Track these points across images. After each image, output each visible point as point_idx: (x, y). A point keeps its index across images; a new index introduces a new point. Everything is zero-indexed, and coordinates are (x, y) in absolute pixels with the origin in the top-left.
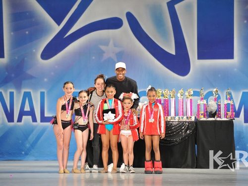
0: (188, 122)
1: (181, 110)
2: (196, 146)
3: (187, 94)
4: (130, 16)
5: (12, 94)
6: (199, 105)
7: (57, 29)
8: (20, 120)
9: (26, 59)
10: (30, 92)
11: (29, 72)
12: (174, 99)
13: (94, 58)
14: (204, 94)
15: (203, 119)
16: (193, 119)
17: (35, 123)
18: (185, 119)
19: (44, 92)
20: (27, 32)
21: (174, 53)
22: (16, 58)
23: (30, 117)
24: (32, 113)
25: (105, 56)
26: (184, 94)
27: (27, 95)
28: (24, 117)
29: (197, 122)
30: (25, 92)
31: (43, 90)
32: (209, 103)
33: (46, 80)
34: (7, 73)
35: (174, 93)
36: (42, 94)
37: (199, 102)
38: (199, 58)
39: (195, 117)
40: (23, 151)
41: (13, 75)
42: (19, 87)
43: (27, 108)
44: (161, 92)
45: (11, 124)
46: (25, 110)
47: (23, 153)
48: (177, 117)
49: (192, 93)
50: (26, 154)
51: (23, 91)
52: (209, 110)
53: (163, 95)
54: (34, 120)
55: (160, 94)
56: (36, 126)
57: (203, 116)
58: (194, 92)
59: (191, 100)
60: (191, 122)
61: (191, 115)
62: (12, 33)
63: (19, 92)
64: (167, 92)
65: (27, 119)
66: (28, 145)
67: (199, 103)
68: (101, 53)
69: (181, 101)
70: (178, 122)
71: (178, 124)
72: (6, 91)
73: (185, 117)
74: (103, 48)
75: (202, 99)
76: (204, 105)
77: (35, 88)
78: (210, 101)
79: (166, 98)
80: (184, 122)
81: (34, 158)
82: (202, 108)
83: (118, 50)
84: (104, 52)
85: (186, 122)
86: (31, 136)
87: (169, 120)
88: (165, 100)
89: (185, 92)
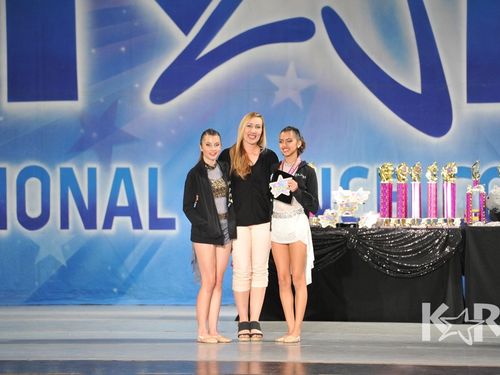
0: (447, 230)
1: (433, 205)
2: (463, 278)
3: (445, 173)
4: (329, 15)
5: (92, 173)
6: (469, 196)
7: (182, 41)
8: (108, 224)
9: (120, 102)
10: (128, 170)
11: (127, 128)
12: (418, 183)
13: (255, 100)
14: (481, 173)
15: (477, 223)
16: (457, 223)
17: (138, 231)
18: (441, 223)
19: (156, 169)
20: (123, 49)
21: (418, 90)
22: (102, 100)
23: (128, 220)
24: (132, 211)
25: (279, 97)
26: (439, 172)
27: (123, 175)
28: (117, 220)
29: (466, 230)
30: (118, 170)
31: (154, 166)
32: (491, 191)
33: (159, 144)
34: (82, 131)
35: (418, 170)
36: (153, 173)
37: (470, 189)
38: (470, 100)
39: (462, 220)
40: (114, 286)
41: (95, 135)
42: (106, 158)
43: (122, 201)
44: (391, 169)
45: (91, 232)
46: (119, 204)
47: (115, 290)
48: (424, 220)
49: (456, 172)
50: (121, 293)
51: (115, 166)
52: (490, 206)
53: (395, 175)
54: (137, 224)
55: (390, 173)
56: (140, 238)
57: (477, 218)
58: (459, 168)
59: (453, 185)
60: (454, 231)
61: (454, 215)
62: (93, 51)
63: (107, 168)
64: (403, 169)
65: (122, 222)
66: (124, 276)
67: (469, 192)
68: (271, 89)
69: (433, 187)
70: (427, 229)
71: (426, 234)
72: (80, 167)
73: (441, 220)
74: (274, 79)
75: (476, 183)
76: (481, 195)
77: (138, 160)
78: (492, 188)
79: (403, 182)
80: (439, 229)
81: (136, 301)
82: (476, 202)
83: (303, 84)
84: (277, 89)
85: (442, 229)
86: (130, 258)
87: (407, 226)
88: (399, 186)
89: (440, 168)
